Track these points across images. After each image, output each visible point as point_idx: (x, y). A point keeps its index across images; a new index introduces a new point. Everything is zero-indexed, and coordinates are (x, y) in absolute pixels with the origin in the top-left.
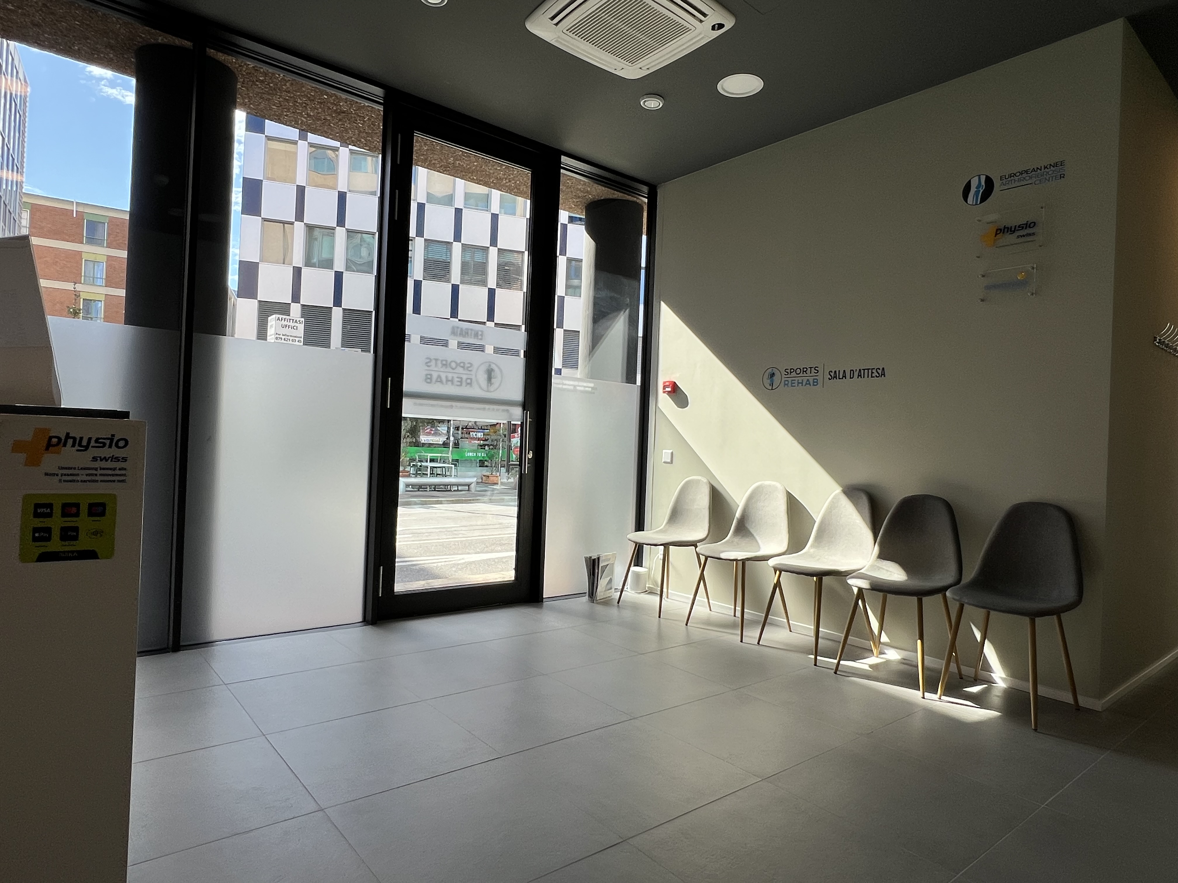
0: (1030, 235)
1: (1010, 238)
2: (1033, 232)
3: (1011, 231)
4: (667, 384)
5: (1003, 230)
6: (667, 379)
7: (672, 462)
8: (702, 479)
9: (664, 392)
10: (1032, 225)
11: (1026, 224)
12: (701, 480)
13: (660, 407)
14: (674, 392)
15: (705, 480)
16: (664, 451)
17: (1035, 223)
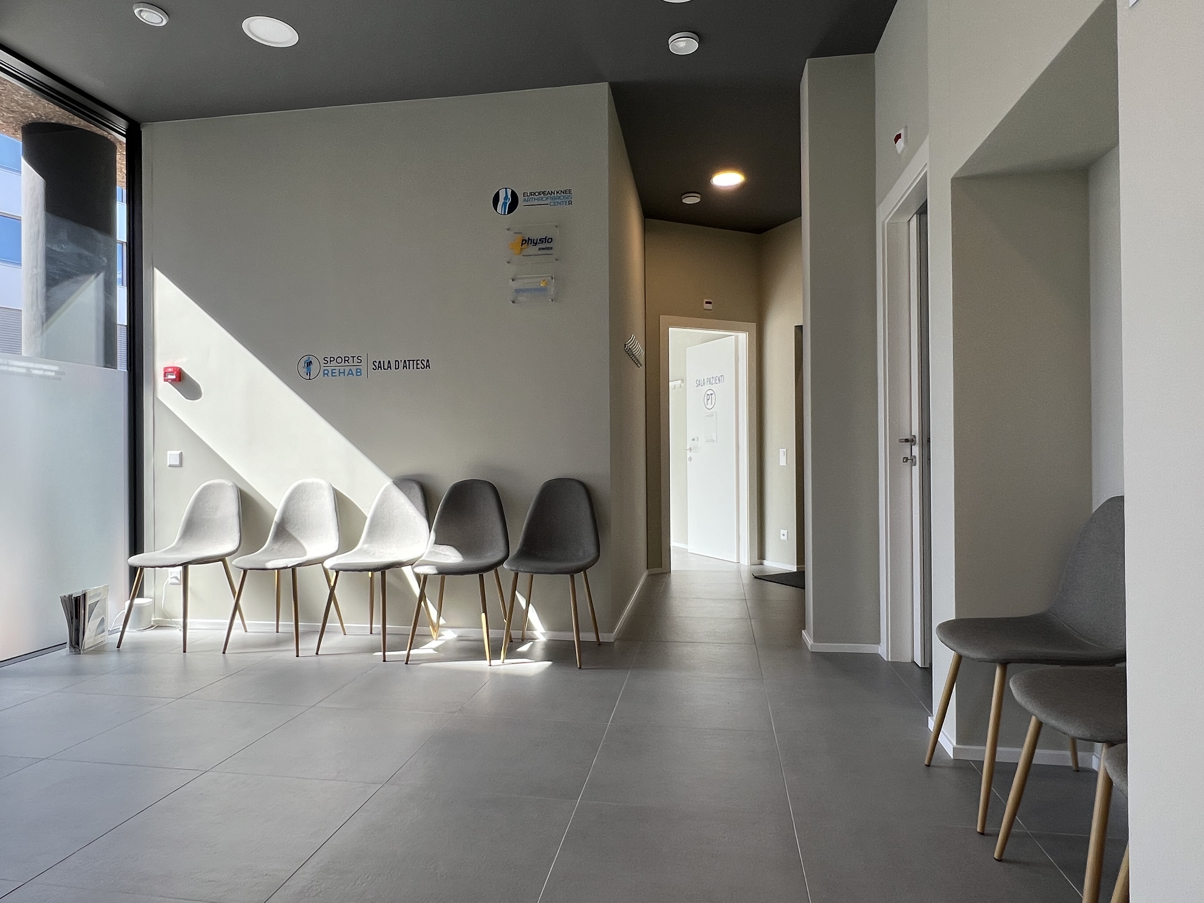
0: (548, 249)
1: (532, 250)
2: (551, 246)
3: (534, 243)
4: (170, 370)
5: (526, 241)
6: (169, 364)
7: (181, 465)
8: (227, 482)
9: (166, 380)
10: (550, 240)
11: (545, 239)
12: (224, 483)
13: (160, 398)
14: (180, 380)
15: (228, 483)
16: (169, 452)
17: (552, 239)
